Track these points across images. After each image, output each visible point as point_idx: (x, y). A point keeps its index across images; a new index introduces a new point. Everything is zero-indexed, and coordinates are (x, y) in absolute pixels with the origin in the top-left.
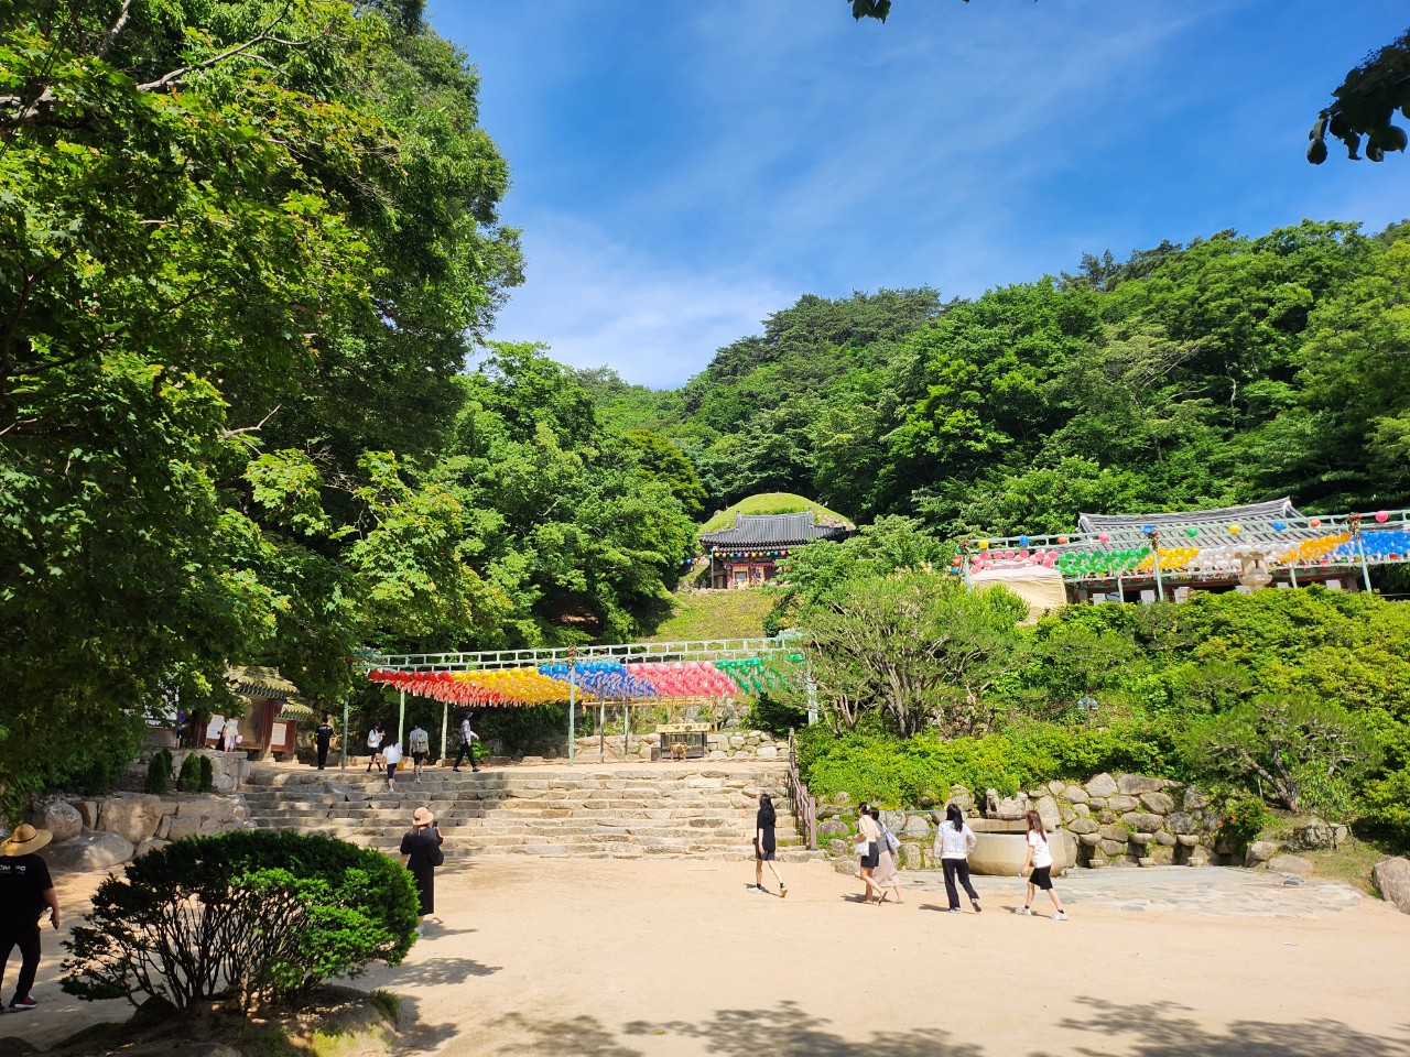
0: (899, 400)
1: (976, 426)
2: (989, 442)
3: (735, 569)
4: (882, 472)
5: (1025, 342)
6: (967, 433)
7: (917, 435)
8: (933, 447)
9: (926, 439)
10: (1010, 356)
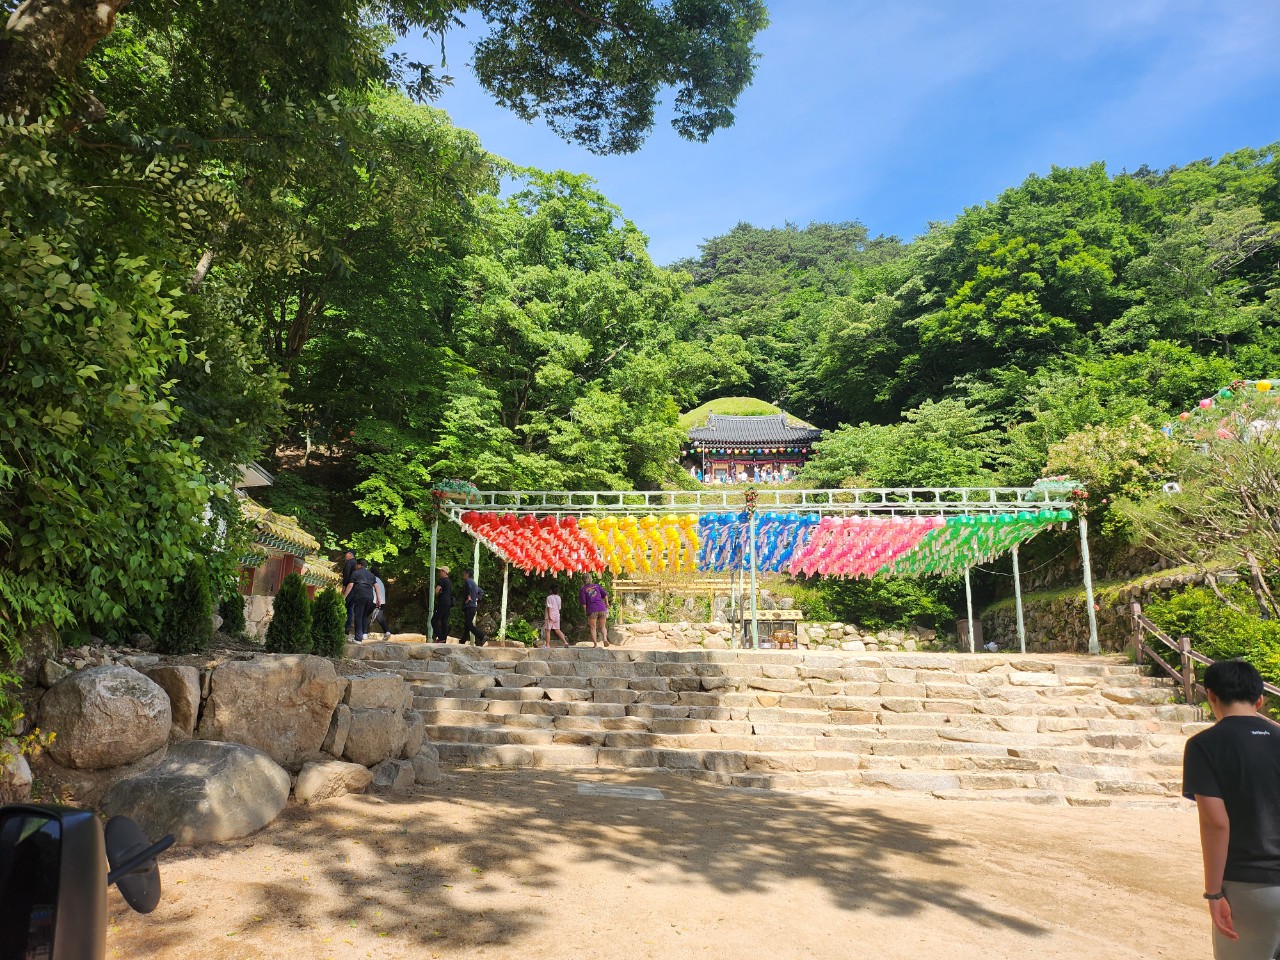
0: (923, 289)
1: (1035, 311)
2: (1052, 325)
3: (715, 466)
4: (906, 361)
5: (1084, 225)
6: (1027, 318)
7: (966, 318)
8: (984, 330)
9: (975, 322)
10: (1072, 237)
